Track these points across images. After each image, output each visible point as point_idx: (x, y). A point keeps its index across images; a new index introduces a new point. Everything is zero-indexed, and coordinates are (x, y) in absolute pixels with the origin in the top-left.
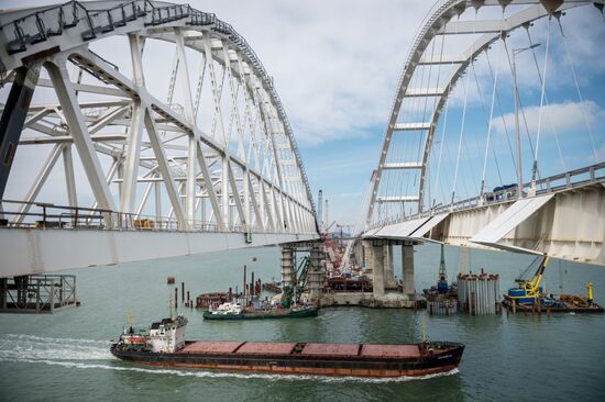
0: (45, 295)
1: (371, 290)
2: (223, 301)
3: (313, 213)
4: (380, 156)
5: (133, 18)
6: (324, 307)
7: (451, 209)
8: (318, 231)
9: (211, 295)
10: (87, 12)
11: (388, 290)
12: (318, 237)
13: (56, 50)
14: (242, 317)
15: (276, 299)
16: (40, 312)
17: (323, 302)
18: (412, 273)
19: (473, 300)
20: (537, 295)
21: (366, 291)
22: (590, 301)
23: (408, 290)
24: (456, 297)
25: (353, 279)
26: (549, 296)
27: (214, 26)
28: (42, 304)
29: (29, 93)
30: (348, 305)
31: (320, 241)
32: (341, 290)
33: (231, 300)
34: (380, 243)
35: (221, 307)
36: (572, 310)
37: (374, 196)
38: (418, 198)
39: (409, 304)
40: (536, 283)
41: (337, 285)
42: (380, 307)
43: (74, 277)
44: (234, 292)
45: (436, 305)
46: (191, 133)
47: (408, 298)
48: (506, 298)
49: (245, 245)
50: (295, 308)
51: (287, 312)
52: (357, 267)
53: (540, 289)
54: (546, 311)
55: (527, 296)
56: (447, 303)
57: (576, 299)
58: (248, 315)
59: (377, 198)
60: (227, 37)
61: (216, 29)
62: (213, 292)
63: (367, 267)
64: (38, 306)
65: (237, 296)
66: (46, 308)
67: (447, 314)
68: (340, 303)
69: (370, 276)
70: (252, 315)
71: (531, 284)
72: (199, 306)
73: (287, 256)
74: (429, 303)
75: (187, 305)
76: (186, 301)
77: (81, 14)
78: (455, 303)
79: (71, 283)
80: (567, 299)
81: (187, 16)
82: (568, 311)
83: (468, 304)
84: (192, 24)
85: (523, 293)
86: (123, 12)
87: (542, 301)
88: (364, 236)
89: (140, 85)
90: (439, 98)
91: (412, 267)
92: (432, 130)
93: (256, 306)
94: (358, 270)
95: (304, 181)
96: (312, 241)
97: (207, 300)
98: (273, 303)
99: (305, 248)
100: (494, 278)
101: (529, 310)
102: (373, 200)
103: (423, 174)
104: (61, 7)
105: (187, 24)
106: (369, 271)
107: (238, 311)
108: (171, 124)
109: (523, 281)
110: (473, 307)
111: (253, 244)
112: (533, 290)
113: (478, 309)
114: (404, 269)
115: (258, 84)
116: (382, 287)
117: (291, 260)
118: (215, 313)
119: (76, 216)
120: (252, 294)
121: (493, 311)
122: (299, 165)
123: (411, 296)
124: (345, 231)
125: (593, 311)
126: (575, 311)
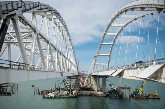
0: (9, 90)
1: (93, 91)
2: (49, 93)
3: (77, 67)
4: (97, 52)
5: (36, 7)
6: (79, 95)
7: (124, 68)
8: (78, 73)
9: (45, 91)
10: (24, 4)
11: (98, 91)
12: (78, 75)
13: (15, 14)
14: (55, 97)
15: (65, 92)
16: (7, 96)
17: (79, 94)
18: (105, 86)
19: (123, 95)
20: (141, 94)
21: (92, 91)
22: (156, 96)
23: (104, 91)
24: (118, 93)
25: (88, 87)
26: (144, 94)
27: (54, 12)
28: (8, 93)
29: (7, 27)
30: (86, 95)
31: (79, 76)
32: (84, 90)
33: (51, 92)
34: (96, 77)
35: (48, 94)
36: (151, 98)
37: (95, 63)
38: (108, 64)
39: (104, 95)
40: (141, 90)
41: (83, 89)
42: (96, 96)
43: (18, 84)
44: (52, 90)
45: (112, 95)
46: (48, 42)
47: (104, 93)
48: (132, 94)
49: (61, 76)
50: (70, 95)
51: (68, 96)
52: (88, 84)
53: (142, 92)
54: (144, 98)
55: (138, 94)
56: (115, 95)
57: (152, 95)
58: (56, 97)
59: (96, 64)
60: (57, 15)
61: (55, 13)
62: (46, 90)
63: (92, 84)
64: (6, 93)
65: (53, 91)
66: (9, 94)
67: (115, 98)
68: (84, 94)
69: (92, 86)
70: (58, 97)
71: (139, 90)
72: (42, 94)
73: (69, 80)
74: (110, 95)
75: (38, 93)
76: (38, 92)
77: (23, 4)
78: (118, 95)
79: (16, 86)
80: (150, 95)
81: (48, 8)
82: (150, 98)
83: (121, 95)
84: (49, 10)
85: (137, 93)
86: (33, 5)
87: (143, 95)
88: (92, 75)
89: (36, 27)
90: (116, 36)
91: (105, 84)
92: (113, 45)
93: (59, 94)
94: (89, 85)
95: (75, 58)
96: (76, 76)
97: (44, 92)
98: (64, 94)
99: (74, 78)
100: (129, 88)
101: (139, 98)
102: (95, 64)
103: (110, 57)
104: (18, 2)
105: (48, 10)
106: (92, 85)
107: (53, 96)
108: (43, 39)
109: (137, 89)
110: (123, 96)
111: (63, 76)
112: (140, 92)
113: (124, 97)
114: (103, 85)
115: (64, 29)
116: (96, 90)
117: (70, 81)
118: (46, 96)
119: (19, 66)
120: (58, 91)
121: (128, 98)
122: (74, 53)
123: (105, 93)
124: (85, 73)
125: (157, 99)
126: (152, 98)
